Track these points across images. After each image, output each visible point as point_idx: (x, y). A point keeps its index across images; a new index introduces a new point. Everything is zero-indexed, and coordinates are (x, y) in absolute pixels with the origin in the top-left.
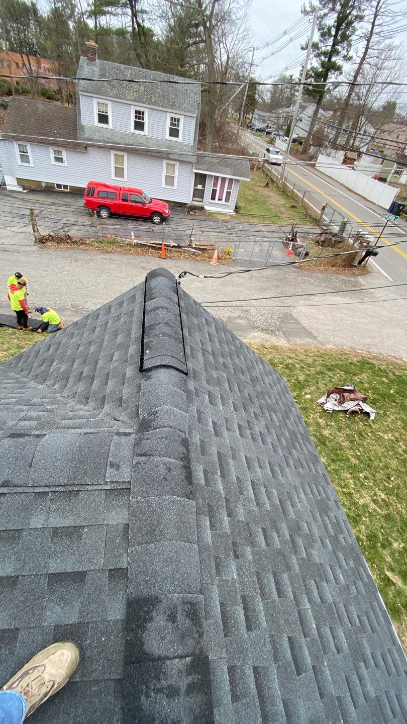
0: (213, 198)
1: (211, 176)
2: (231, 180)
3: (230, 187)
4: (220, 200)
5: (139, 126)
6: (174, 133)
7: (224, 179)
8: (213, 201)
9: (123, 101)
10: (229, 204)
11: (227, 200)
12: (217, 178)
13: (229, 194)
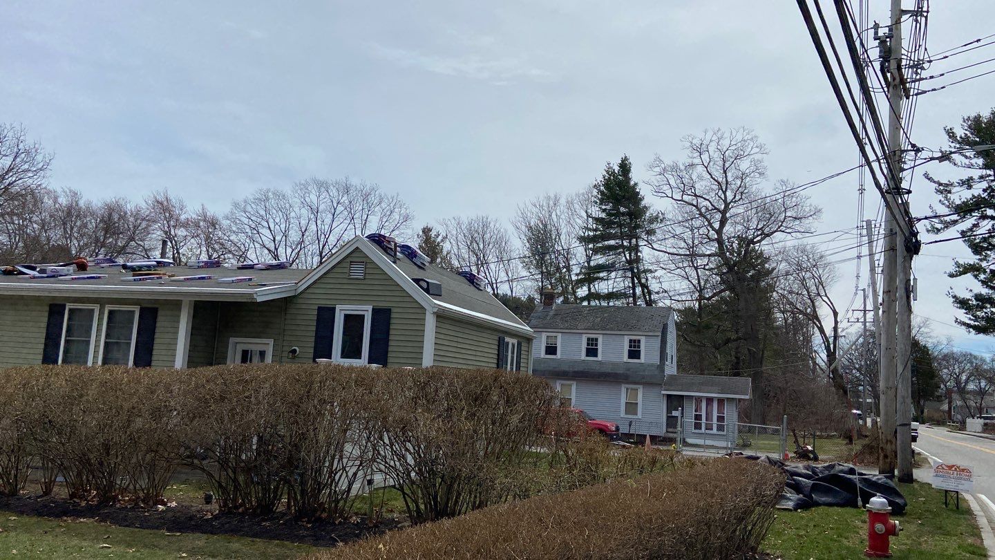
0: (698, 426)
1: (691, 397)
2: (721, 401)
3: (720, 410)
4: (709, 427)
5: (592, 352)
6: (634, 354)
7: (710, 400)
8: (697, 431)
9: (577, 331)
10: (725, 433)
11: (720, 428)
12: (699, 400)
13: (721, 419)
